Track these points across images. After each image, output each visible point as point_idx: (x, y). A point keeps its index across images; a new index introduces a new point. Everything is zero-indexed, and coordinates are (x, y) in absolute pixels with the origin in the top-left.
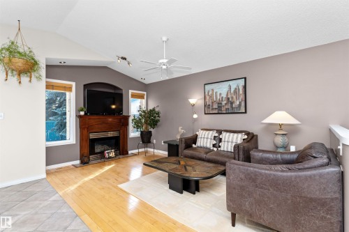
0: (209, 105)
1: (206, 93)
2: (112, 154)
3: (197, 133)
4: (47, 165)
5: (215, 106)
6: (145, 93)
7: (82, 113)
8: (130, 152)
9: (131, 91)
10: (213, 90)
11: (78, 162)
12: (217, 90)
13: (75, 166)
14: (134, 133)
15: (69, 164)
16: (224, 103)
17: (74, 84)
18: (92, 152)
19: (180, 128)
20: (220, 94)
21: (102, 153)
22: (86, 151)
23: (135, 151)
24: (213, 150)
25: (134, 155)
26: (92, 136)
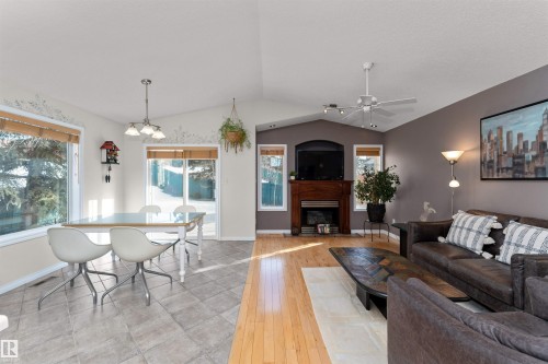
0: (491, 161)
1: (485, 137)
2: (327, 230)
3: (454, 217)
4: (257, 228)
5: (507, 163)
6: (381, 147)
7: (293, 178)
8: (353, 232)
9: (355, 147)
10: (500, 129)
11: (289, 232)
12: (511, 128)
13: (285, 235)
14: (360, 206)
15: (281, 232)
16: (529, 156)
17: (285, 146)
18: (304, 223)
19: (426, 204)
20: (520, 136)
21: (315, 226)
22: (298, 221)
23: (361, 232)
24: (481, 256)
25: (358, 236)
26: (305, 204)
